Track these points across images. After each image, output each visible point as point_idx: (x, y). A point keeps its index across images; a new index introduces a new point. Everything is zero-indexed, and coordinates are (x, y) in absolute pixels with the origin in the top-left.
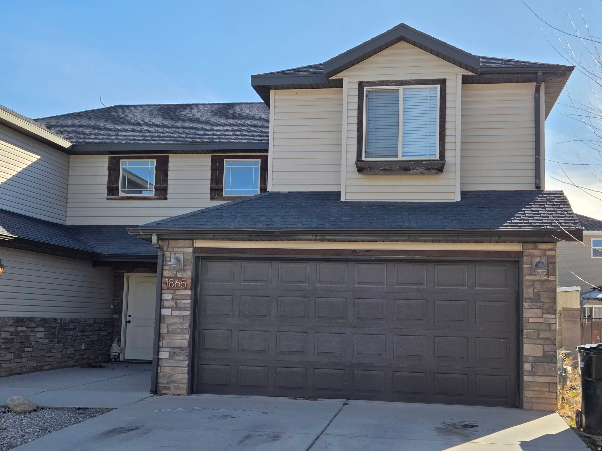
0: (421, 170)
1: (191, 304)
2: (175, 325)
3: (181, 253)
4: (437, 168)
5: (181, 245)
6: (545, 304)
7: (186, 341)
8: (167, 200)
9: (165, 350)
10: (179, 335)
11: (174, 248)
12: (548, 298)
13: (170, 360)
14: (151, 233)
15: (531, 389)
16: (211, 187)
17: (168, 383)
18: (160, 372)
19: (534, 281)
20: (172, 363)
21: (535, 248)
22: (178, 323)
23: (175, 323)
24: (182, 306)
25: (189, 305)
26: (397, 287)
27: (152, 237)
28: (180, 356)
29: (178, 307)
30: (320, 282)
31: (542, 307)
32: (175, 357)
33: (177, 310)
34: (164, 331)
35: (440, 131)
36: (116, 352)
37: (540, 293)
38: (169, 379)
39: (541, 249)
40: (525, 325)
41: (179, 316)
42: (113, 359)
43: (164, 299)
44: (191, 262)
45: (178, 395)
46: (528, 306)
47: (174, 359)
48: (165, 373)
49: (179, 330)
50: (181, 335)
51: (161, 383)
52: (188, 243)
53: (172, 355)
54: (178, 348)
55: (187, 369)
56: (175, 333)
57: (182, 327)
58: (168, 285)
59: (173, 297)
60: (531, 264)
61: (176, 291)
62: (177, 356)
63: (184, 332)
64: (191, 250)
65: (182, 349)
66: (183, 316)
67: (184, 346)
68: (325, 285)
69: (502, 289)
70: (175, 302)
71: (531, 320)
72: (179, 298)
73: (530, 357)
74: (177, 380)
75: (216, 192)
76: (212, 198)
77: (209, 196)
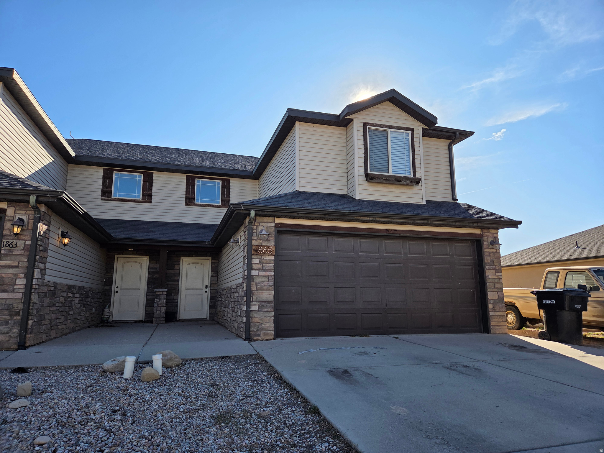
0: (407, 182)
1: (274, 266)
2: (263, 283)
3: (266, 227)
4: (416, 182)
5: (265, 221)
6: (496, 266)
7: (272, 296)
8: (151, 203)
9: (254, 304)
10: (266, 292)
11: (260, 223)
12: (497, 263)
13: (259, 312)
14: (250, 208)
15: (494, 320)
16: (186, 196)
17: (258, 330)
18: (251, 322)
19: (490, 253)
20: (261, 314)
21: (489, 232)
22: (265, 282)
23: (263, 282)
24: (267, 269)
25: (273, 268)
26: (410, 255)
27: (251, 212)
28: (267, 308)
29: (264, 269)
30: (361, 252)
31: (495, 268)
32: (263, 309)
33: (263, 271)
34: (254, 288)
35: (412, 160)
36: (107, 315)
37: (494, 260)
38: (259, 328)
39: (492, 233)
40: (487, 279)
41: (266, 277)
42: (105, 320)
43: (253, 263)
44: (273, 234)
45: (267, 340)
46: (488, 268)
47: (263, 311)
48: (255, 322)
49: (266, 287)
50: (268, 291)
51: (252, 331)
52: (270, 219)
53: (261, 308)
54: (264, 302)
55: (273, 318)
56: (263, 290)
57: (268, 285)
58: (258, 251)
59: (260, 261)
60: (488, 242)
61: (262, 257)
62: (265, 308)
63: (270, 289)
64: (273, 225)
65: (268, 302)
66: (268, 276)
67: (270, 300)
68: (365, 254)
69: (468, 257)
70: (262, 265)
71: (490, 277)
72: (265, 262)
73: (491, 300)
74: (266, 328)
75: (190, 200)
76: (187, 204)
77: (184, 202)
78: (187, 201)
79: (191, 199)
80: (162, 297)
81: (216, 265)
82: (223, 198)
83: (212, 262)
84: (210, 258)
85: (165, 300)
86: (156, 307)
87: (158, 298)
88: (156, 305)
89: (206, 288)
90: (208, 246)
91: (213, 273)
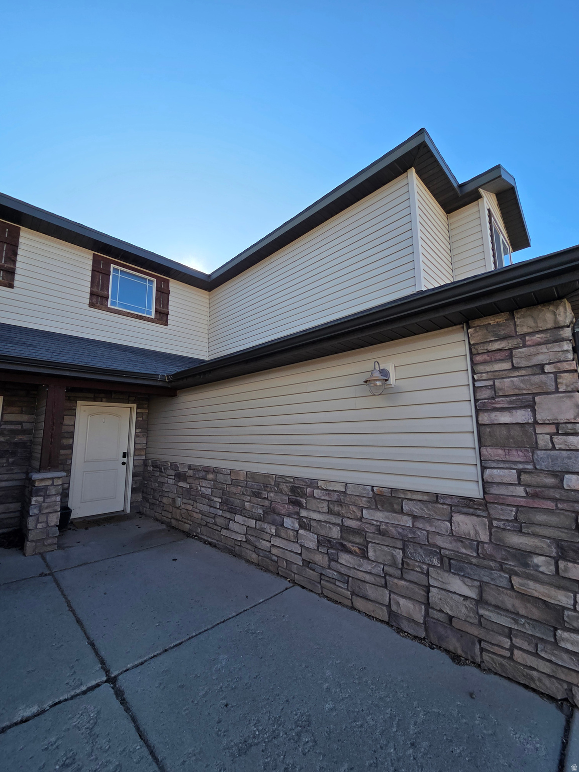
8: (13, 288)
16: (91, 291)
75: (98, 299)
76: (92, 305)
77: (88, 301)
78: (94, 300)
79: (102, 297)
80: (53, 491)
81: (144, 417)
82: (158, 308)
83: (137, 413)
84: (135, 406)
85: (60, 496)
86: (35, 515)
87: (42, 493)
88: (36, 511)
89: (123, 457)
90: (160, 384)
91: (138, 431)
